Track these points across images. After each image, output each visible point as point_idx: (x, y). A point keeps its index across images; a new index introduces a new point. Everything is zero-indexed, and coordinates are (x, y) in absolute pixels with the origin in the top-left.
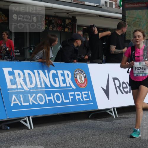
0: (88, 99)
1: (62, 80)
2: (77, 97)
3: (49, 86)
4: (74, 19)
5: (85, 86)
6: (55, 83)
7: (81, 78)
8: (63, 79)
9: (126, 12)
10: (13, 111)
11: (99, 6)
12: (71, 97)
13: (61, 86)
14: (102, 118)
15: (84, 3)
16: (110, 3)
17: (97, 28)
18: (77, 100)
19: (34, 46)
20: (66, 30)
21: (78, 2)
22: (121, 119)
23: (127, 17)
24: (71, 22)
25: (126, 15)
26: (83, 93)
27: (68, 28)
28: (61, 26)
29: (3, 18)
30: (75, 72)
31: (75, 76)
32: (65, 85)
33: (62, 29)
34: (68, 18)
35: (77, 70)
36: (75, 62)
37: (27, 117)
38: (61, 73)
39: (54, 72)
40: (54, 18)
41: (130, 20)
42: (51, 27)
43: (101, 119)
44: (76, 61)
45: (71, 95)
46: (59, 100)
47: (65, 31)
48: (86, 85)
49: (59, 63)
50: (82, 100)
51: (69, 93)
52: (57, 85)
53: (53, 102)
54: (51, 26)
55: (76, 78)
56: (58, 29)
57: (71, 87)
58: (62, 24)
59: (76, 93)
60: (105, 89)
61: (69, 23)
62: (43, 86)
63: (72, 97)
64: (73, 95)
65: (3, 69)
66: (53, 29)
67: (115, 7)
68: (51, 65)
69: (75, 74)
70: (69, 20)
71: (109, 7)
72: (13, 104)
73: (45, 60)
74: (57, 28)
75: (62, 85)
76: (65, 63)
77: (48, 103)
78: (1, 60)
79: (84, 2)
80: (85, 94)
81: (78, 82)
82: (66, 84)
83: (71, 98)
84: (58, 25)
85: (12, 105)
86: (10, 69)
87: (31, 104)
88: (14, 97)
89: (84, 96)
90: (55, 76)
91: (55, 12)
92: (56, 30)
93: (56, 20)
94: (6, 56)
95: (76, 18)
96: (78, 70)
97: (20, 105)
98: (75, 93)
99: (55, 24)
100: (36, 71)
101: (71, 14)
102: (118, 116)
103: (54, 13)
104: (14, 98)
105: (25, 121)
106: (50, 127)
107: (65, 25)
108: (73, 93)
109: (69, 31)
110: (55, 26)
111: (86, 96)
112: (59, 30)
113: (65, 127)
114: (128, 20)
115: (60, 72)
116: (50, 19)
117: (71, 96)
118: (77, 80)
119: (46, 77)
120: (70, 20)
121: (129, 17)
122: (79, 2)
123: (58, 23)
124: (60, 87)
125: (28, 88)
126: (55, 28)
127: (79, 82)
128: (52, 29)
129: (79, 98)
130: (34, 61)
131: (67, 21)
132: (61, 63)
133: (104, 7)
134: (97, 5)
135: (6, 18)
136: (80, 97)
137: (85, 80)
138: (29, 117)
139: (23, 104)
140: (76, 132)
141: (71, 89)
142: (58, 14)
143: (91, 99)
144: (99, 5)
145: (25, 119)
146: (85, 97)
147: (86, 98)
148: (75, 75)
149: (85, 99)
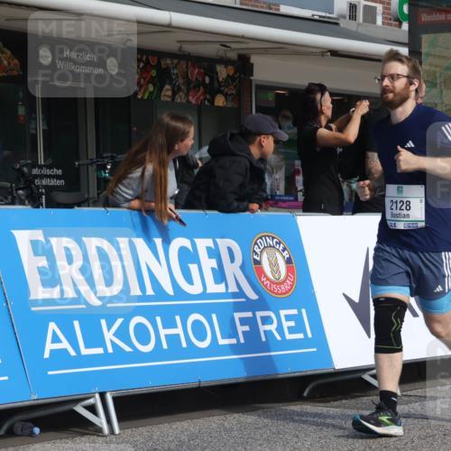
0: (301, 336)
1: (213, 269)
2: (262, 328)
3: (170, 291)
4: (243, 65)
5: (287, 292)
6: (190, 281)
7: (274, 265)
8: (216, 267)
9: (423, 41)
10: (50, 373)
11: (328, 18)
12: (241, 329)
13: (208, 292)
14: (346, 399)
15: (279, 10)
16: (365, 7)
17: (332, 95)
18: (264, 339)
19: (112, 158)
20: (220, 101)
21: (257, 7)
22: (410, 402)
23: (428, 55)
24: (235, 73)
25: (424, 50)
26: (283, 313)
27: (226, 95)
28: (201, 88)
29: (5, 63)
30: (256, 243)
31: (256, 257)
32: (221, 288)
33: (205, 99)
34: (225, 62)
35: (261, 238)
36: (253, 211)
37: (97, 396)
38: (208, 249)
39: (185, 242)
40: (175, 61)
41: (436, 66)
42: (167, 91)
43: (344, 401)
44: (255, 206)
45: (243, 321)
46: (202, 338)
47: (216, 104)
48: (292, 286)
49: (201, 212)
50: (279, 338)
51: (237, 316)
52: (196, 289)
53: (184, 345)
54: (168, 87)
55: (258, 263)
56: (190, 98)
57: (241, 293)
58: (204, 80)
59: (259, 314)
60: (356, 299)
61: (228, 75)
62: (150, 292)
63: (247, 328)
64: (251, 322)
65: (15, 233)
66: (173, 100)
67: (383, 23)
68: (174, 220)
69: (254, 251)
70: (226, 67)
71: (365, 20)
72: (51, 351)
73: (153, 204)
74: (187, 95)
75: (214, 288)
76: (221, 214)
77: (165, 346)
78: (6, 204)
79: (278, 5)
80: (288, 318)
81: (265, 276)
82: (223, 285)
83: (244, 332)
84: (192, 85)
85: (47, 355)
86: (38, 235)
87: (110, 350)
88: (52, 326)
89: (286, 324)
90: (187, 257)
91: (179, 42)
92: (184, 101)
93: (184, 67)
94: (21, 192)
95: (252, 61)
96: (265, 236)
97: (73, 353)
98: (254, 314)
99: (181, 81)
100: (123, 242)
101: (233, 46)
102: (401, 392)
103: (178, 45)
104: (54, 332)
105: (92, 409)
106: (174, 427)
107: (216, 85)
108: (249, 314)
109: (230, 105)
110: (180, 89)
111: (292, 324)
112: (193, 101)
113: (225, 429)
114: (431, 65)
115: (203, 244)
116: (162, 62)
117: (242, 324)
118: (261, 272)
119: (157, 262)
120: (230, 67)
121: (434, 56)
122: (262, 7)
123: (190, 76)
124: (204, 295)
125: (100, 298)
126: (181, 93)
127: (268, 279)
128: (169, 99)
129: (271, 331)
130: (116, 205)
131: (223, 72)
132: (208, 212)
133: (344, 24)
134: (323, 14)
135: (16, 61)
136: (272, 327)
137: (290, 270)
138: (102, 395)
139: (84, 351)
140: (261, 445)
141: (243, 300)
142: (189, 48)
143: (310, 335)
144: (328, 15)
145: (91, 401)
146: (289, 328)
147: (291, 330)
148: (256, 254)
149: (290, 333)
